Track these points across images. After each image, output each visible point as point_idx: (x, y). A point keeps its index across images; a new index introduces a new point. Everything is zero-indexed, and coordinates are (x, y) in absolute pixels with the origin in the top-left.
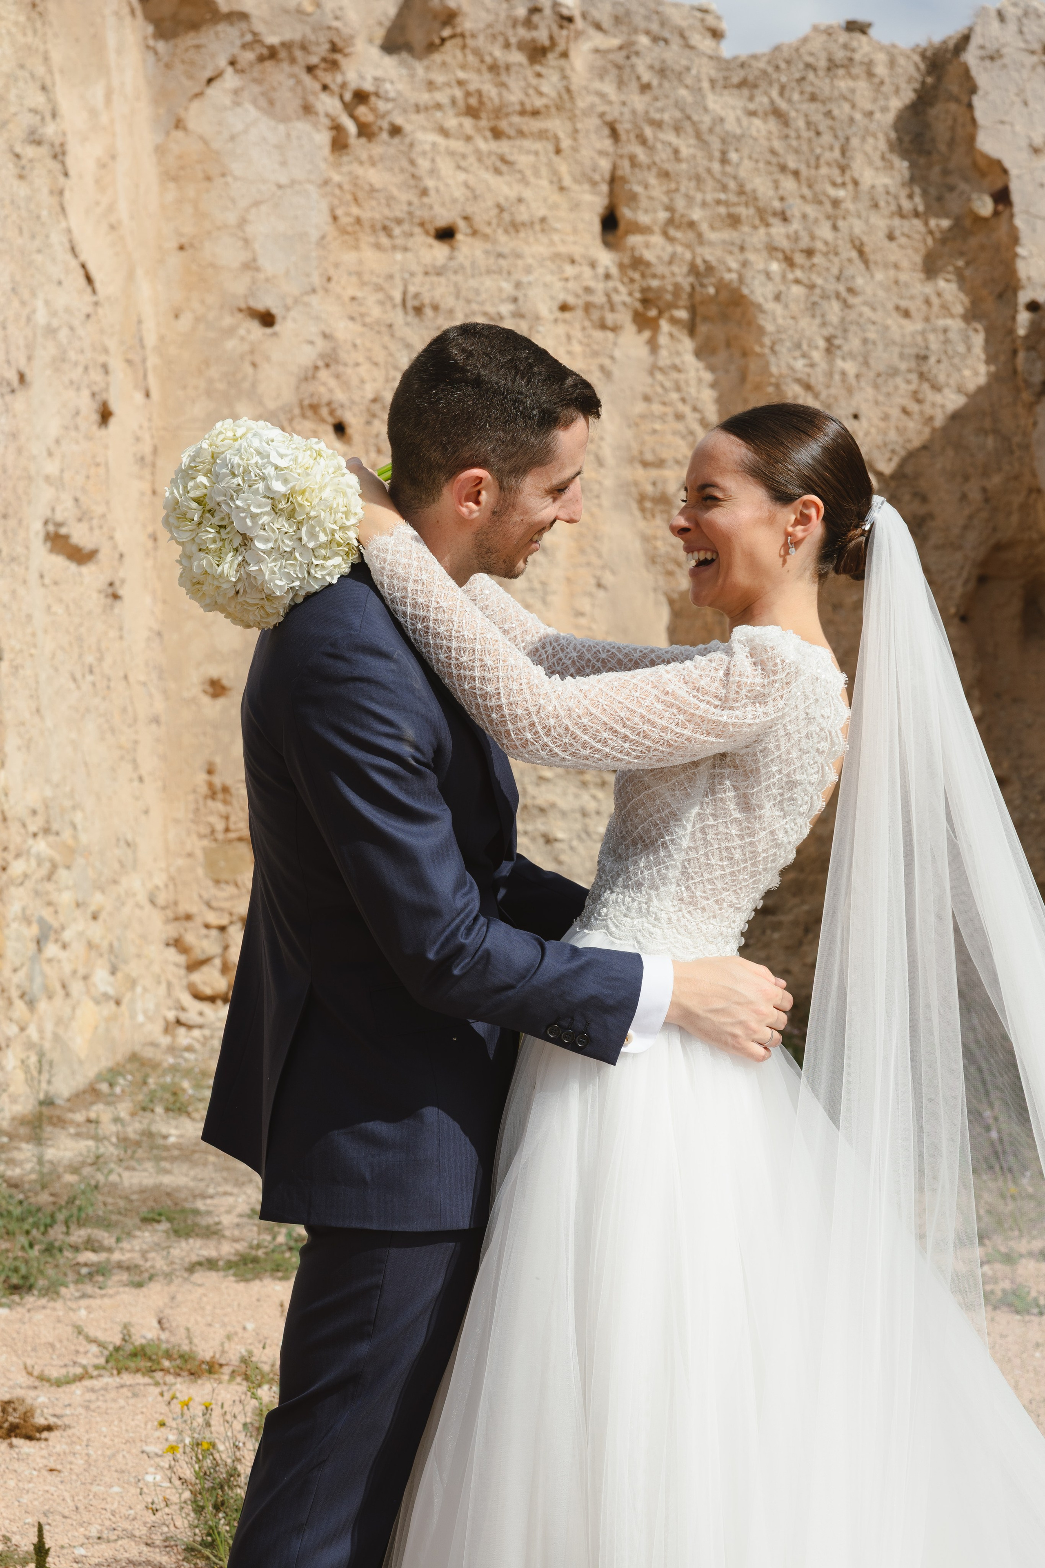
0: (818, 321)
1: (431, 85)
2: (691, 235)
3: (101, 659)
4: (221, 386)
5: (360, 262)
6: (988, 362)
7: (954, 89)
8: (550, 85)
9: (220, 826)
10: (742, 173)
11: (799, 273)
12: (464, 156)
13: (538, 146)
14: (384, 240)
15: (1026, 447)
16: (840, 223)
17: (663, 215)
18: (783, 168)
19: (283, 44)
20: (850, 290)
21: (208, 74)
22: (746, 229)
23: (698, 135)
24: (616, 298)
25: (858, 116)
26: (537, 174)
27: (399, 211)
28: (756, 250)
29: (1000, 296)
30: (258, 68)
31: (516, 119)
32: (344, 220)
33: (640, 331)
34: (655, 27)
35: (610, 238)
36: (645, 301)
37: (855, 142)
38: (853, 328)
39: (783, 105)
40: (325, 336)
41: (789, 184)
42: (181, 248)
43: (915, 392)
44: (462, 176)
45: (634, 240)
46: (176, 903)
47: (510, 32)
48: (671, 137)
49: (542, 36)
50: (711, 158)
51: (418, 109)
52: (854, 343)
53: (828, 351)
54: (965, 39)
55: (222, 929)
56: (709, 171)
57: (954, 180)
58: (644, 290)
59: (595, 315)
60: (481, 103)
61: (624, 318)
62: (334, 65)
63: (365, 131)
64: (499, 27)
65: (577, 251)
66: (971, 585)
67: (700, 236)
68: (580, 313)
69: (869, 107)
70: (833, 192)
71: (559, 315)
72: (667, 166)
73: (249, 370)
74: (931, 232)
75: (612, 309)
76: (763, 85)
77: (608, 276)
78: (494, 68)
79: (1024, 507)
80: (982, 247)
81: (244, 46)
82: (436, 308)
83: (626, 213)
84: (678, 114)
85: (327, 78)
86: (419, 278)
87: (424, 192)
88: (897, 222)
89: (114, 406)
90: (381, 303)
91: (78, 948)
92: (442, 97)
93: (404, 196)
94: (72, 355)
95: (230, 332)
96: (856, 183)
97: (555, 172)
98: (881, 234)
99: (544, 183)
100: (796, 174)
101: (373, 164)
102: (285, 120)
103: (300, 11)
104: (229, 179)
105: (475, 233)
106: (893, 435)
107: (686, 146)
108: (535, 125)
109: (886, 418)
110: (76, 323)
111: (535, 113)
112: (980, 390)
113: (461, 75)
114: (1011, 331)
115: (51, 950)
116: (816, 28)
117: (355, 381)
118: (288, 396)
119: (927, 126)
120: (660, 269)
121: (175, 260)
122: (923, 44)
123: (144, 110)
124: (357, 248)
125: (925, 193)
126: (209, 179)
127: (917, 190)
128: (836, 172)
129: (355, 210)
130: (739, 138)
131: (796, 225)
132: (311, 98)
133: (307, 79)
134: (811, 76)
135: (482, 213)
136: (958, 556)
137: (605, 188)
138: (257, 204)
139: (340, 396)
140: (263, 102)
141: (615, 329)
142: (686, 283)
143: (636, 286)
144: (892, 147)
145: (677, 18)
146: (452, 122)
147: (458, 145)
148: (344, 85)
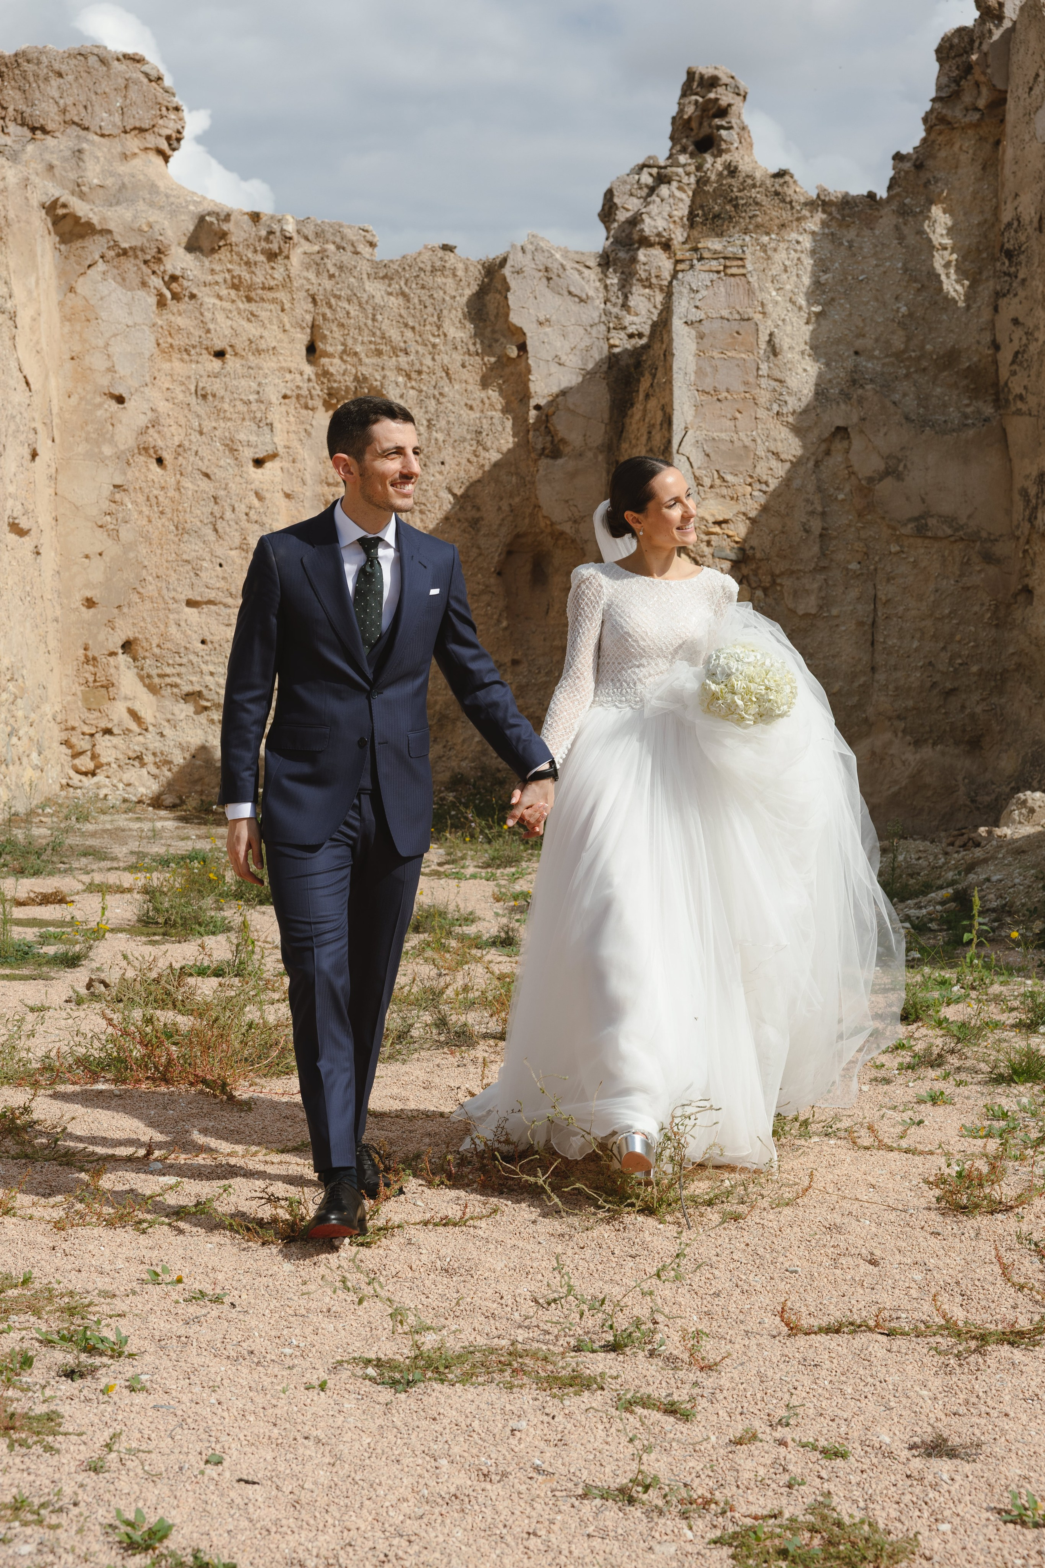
0: (423, 410)
1: (212, 271)
2: (355, 359)
3: (32, 588)
4: (94, 436)
5: (172, 369)
6: (514, 436)
7: (499, 287)
8: (279, 274)
9: (91, 679)
10: (384, 327)
11: (413, 383)
12: (230, 311)
13: (272, 307)
14: (186, 357)
15: (534, 483)
16: (436, 357)
17: (340, 348)
18: (406, 325)
19: (131, 248)
20: (441, 394)
21: (89, 263)
22: (385, 358)
23: (360, 304)
24: (313, 392)
25: (447, 298)
26: (271, 322)
27: (194, 341)
28: (391, 370)
29: (521, 400)
30: (117, 260)
31: (260, 292)
32: (163, 345)
33: (327, 411)
34: (338, 240)
35: (311, 358)
36: (329, 394)
37: (445, 312)
38: (442, 415)
39: (407, 290)
40: (152, 410)
41: (409, 334)
42: (72, 359)
43: (475, 451)
44: (229, 323)
45: (324, 361)
46: (66, 721)
47: (257, 244)
48: (345, 305)
49: (275, 247)
50: (367, 318)
51: (205, 285)
52: (443, 423)
53: (428, 427)
54: (504, 260)
55: (92, 735)
56: (365, 324)
57: (498, 336)
58: (328, 389)
59: (303, 401)
60: (240, 282)
61: (318, 403)
62: (159, 261)
63: (176, 297)
64: (251, 241)
65: (293, 366)
66: (502, 557)
67: (360, 360)
68: (294, 400)
69: (454, 293)
70: (432, 339)
71: (282, 401)
72: (342, 320)
73: (111, 427)
74: (485, 364)
75: (312, 399)
76: (396, 278)
77: (309, 380)
78: (248, 263)
79: (531, 515)
80: (512, 374)
81: (109, 248)
82: (214, 396)
83: (320, 345)
84: (349, 292)
85: (156, 268)
86: (205, 379)
87: (208, 331)
88: (467, 357)
89: (39, 451)
90: (184, 392)
91: (25, 739)
92: (219, 278)
93: (197, 333)
94: (22, 428)
95: (100, 405)
96: (445, 335)
97: (281, 322)
98: (459, 364)
99: (275, 327)
100: (413, 328)
101: (180, 315)
102: (131, 289)
103: (140, 230)
104: (100, 321)
105: (236, 354)
106: (462, 474)
107: (354, 310)
108: (270, 295)
109: (459, 464)
110: (23, 410)
111: (271, 289)
112: (509, 451)
113: (230, 266)
114: (526, 420)
115: (14, 740)
116: (426, 247)
117: (168, 435)
118: (131, 443)
119: (484, 305)
120: (338, 378)
121: (69, 365)
122: (484, 259)
123: (54, 282)
124: (171, 361)
125: (482, 342)
126: (88, 320)
127: (478, 341)
128: (435, 328)
129: (170, 340)
130: (383, 308)
131: (412, 357)
132: (146, 278)
133: (144, 267)
134: (422, 275)
135: (241, 344)
136: (496, 540)
137: (308, 331)
138: (115, 335)
139: (160, 443)
140: (119, 279)
141: (313, 409)
142: (352, 386)
143: (325, 386)
144: (465, 317)
145: (350, 234)
146: (224, 292)
147: (227, 305)
148: (164, 272)
